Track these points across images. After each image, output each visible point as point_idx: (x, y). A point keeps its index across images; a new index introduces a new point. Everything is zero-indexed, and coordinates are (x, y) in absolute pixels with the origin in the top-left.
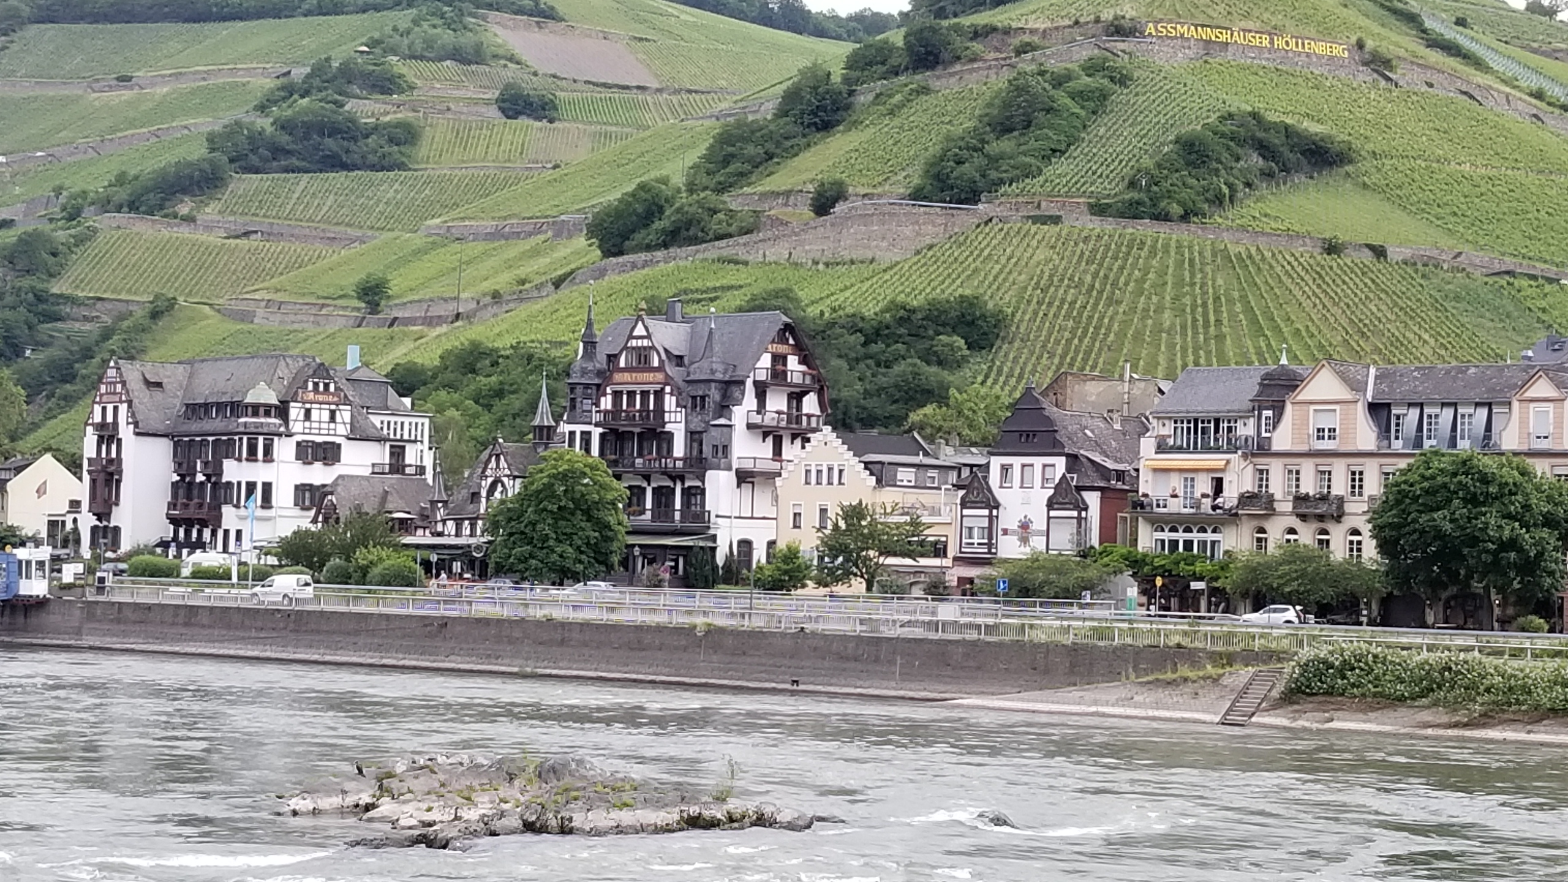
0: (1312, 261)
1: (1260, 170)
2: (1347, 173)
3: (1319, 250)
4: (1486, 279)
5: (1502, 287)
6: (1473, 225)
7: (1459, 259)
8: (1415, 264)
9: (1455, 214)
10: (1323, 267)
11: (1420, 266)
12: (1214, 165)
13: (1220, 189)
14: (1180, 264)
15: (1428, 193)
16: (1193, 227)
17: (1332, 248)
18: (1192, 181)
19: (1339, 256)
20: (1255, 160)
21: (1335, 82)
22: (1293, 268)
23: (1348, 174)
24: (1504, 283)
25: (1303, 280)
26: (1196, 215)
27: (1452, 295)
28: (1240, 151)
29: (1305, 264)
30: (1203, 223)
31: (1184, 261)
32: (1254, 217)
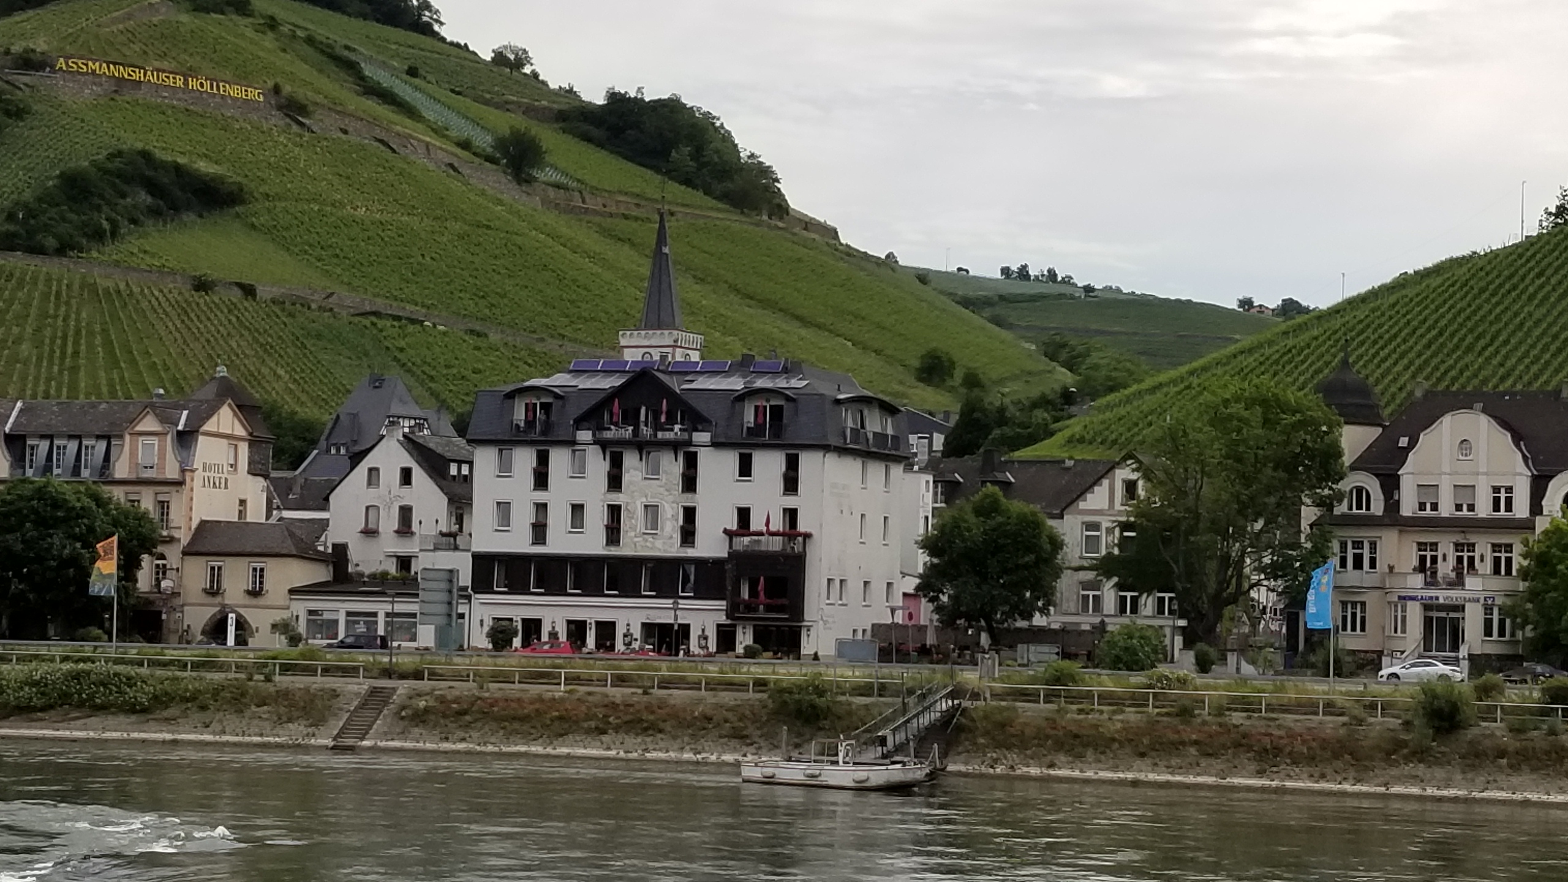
0: (179, 298)
1: (148, 207)
2: (237, 213)
3: (189, 287)
4: (352, 319)
5: (365, 327)
6: (353, 267)
7: (330, 300)
8: (284, 303)
9: (337, 256)
10: (189, 304)
11: (287, 305)
12: (97, 201)
13: (101, 224)
14: (46, 297)
15: (315, 235)
16: (65, 260)
17: (202, 285)
18: (72, 216)
19: (207, 294)
20: (144, 198)
21: (244, 125)
22: (160, 304)
23: (238, 215)
24: (368, 324)
25: (167, 315)
26: (72, 249)
27: (313, 333)
28: (125, 188)
29: (172, 300)
30: (79, 257)
31: (50, 293)
32: (132, 253)
